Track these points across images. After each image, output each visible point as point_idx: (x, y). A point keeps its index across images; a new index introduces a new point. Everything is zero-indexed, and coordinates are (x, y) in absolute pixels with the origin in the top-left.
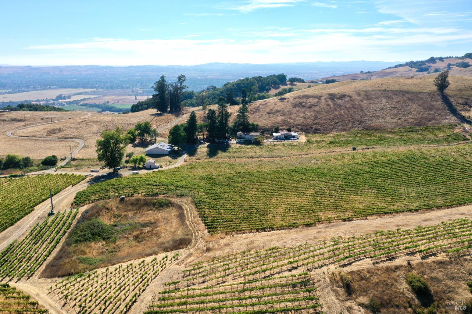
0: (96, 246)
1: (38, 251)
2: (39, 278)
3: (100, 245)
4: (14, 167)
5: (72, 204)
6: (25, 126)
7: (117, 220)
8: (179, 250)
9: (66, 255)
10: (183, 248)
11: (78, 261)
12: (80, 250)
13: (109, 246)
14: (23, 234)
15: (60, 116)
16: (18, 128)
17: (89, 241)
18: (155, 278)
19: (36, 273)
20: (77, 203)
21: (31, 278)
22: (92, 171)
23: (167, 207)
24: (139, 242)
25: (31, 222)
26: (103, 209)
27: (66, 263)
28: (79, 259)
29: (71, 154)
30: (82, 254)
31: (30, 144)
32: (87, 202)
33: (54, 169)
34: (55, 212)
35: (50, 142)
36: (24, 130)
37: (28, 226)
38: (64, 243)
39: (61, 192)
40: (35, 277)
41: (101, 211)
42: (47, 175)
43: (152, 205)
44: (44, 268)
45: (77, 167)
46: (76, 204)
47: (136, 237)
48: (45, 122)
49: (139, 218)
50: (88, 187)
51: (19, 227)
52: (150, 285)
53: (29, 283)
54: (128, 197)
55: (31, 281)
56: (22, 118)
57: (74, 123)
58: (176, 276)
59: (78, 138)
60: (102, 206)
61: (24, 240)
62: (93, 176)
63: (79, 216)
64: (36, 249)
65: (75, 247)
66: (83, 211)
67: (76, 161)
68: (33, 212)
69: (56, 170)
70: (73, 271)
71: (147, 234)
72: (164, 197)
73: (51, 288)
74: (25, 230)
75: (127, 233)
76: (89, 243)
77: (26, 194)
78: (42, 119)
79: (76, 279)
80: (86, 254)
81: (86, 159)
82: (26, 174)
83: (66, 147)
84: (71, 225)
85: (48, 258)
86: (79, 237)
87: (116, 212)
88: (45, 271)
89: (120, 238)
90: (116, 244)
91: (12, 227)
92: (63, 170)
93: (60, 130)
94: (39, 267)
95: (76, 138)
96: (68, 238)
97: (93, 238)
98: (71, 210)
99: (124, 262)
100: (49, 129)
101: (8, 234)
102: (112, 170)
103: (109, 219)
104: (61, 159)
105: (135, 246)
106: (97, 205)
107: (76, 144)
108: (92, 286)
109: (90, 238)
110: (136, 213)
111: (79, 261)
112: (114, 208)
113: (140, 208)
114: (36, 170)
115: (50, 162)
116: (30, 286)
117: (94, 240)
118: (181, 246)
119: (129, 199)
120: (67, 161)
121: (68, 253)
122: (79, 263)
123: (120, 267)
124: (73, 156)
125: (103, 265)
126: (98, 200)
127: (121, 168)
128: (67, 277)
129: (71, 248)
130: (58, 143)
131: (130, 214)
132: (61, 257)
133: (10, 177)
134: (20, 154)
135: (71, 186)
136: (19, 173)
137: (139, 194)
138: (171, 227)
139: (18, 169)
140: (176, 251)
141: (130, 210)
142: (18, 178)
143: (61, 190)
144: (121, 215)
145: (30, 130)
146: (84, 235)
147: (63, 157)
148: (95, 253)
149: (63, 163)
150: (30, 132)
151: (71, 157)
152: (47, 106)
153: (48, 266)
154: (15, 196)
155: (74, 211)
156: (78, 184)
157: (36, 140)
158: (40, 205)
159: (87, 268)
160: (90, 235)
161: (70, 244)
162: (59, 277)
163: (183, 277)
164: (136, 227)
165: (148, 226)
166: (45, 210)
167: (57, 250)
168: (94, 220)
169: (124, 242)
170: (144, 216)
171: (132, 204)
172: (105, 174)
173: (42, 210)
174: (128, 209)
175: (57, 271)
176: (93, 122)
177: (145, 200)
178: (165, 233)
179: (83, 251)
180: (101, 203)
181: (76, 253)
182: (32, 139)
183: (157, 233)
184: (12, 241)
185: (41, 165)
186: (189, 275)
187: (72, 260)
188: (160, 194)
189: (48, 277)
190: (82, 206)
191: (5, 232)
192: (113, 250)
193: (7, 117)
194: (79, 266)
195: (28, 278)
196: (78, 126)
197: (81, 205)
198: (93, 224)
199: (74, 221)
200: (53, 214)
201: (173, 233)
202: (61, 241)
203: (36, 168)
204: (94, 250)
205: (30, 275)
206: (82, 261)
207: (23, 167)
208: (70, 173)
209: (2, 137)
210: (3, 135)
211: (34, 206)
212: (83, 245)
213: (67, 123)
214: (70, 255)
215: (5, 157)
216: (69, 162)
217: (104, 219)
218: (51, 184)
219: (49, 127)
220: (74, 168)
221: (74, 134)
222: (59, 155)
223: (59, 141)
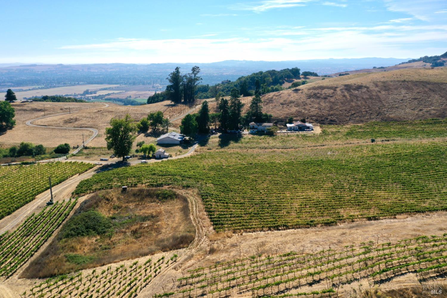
0: (89, 241)
1: (27, 245)
2: (19, 278)
3: (94, 241)
4: (26, 155)
5: (73, 194)
6: (44, 115)
7: (117, 212)
8: (179, 250)
9: (53, 252)
10: (183, 248)
11: (65, 259)
12: (70, 246)
13: (103, 242)
14: (17, 225)
15: (79, 107)
16: (37, 117)
17: (82, 235)
18: (145, 286)
19: (18, 271)
20: (77, 193)
21: (10, 278)
22: (102, 160)
23: (171, 199)
24: (137, 238)
25: (29, 212)
26: (102, 199)
27: (50, 261)
28: (66, 257)
29: (83, 142)
30: (71, 251)
31: (46, 133)
32: (88, 192)
33: (65, 157)
34: (54, 202)
35: (67, 131)
36: (43, 120)
37: (25, 215)
38: (56, 236)
39: (67, 181)
40: (15, 277)
41: (100, 202)
42: (56, 163)
43: (155, 197)
44: (27, 266)
45: (88, 156)
46: (76, 194)
47: (134, 232)
48: (63, 112)
49: (140, 210)
50: (94, 176)
51: (15, 216)
52: (139, 295)
53: (6, 284)
54: (131, 187)
55: (10, 282)
56: (43, 108)
57: (90, 113)
58: (171, 285)
59: (93, 127)
60: (102, 196)
61: (15, 232)
62: (101, 164)
63: (77, 206)
64: (24, 243)
65: (66, 242)
66: (82, 201)
67: (87, 150)
68: (34, 201)
69: (67, 159)
70: (56, 271)
71: (146, 229)
72: (169, 188)
73: (25, 293)
74: (20, 220)
75: (125, 227)
76: (80, 238)
77: (32, 181)
78: (61, 109)
79: (56, 283)
80: (76, 250)
81: (98, 148)
82: (37, 162)
83: (80, 136)
84: (67, 216)
85: (36, 253)
86: (71, 230)
87: (117, 203)
88: (27, 269)
89: (116, 233)
90: (111, 239)
91: (9, 216)
92: (74, 159)
93: (76, 120)
94: (24, 264)
95: (91, 127)
96: (61, 231)
97: (87, 231)
98: (70, 199)
99: (116, 262)
100: (66, 119)
101: (3, 224)
102: (121, 159)
103: (108, 211)
104: (74, 148)
105: (131, 243)
106: (97, 195)
107: (90, 133)
108: (70, 294)
109: (83, 232)
110: (138, 205)
111: (66, 259)
112: (115, 199)
113: (142, 199)
114: (48, 157)
115: (63, 150)
116: (6, 289)
117: (88, 234)
118: (181, 245)
119: (132, 189)
120: (79, 149)
121: (55, 250)
122: (66, 262)
123: (108, 269)
124: (85, 145)
125: (92, 265)
126: (100, 189)
127: (131, 157)
128: (48, 279)
129: (61, 244)
130: (73, 132)
131: (132, 206)
132: (47, 254)
133: (20, 164)
134: (34, 142)
135: (78, 174)
136: (30, 160)
137: (142, 184)
138: (173, 222)
139: (30, 157)
140: (176, 250)
141: (131, 202)
142: (28, 166)
143: (67, 178)
144: (122, 207)
145: (49, 119)
146: (77, 228)
147: (76, 146)
148: (86, 250)
149: (75, 152)
150: (48, 122)
151: (84, 146)
152: (70, 99)
153: (32, 264)
154: (20, 183)
155: (73, 200)
156: (85, 173)
157: (52, 129)
158: (43, 193)
159: (72, 269)
160: (84, 229)
161: (61, 239)
162: (40, 278)
163: (179, 287)
164: (135, 220)
165: (149, 220)
166: (47, 198)
167: (47, 244)
168: (91, 212)
169: (120, 238)
170: (146, 208)
171: (134, 195)
172: (114, 163)
173: (42, 199)
174: (130, 200)
175: (39, 271)
176: (109, 112)
177: (148, 191)
178: (166, 228)
179: (72, 247)
180: (101, 194)
181: (65, 249)
182: (49, 128)
183: (158, 228)
184: (4, 233)
185: (54, 153)
186: (186, 285)
187: (58, 258)
188: (165, 185)
189: (28, 278)
190: (83, 196)
192: (107, 247)
193: (28, 107)
194: (64, 265)
195: (8, 278)
196: (94, 116)
197: (82, 194)
198: (88, 217)
199: (72, 212)
200: (52, 203)
201: (175, 229)
202: (53, 234)
203: (48, 156)
204: (86, 246)
205: (11, 273)
206: (70, 259)
207: (35, 155)
208: (79, 161)
209: (21, 125)
210: (23, 124)
211: (36, 195)
212: (74, 239)
213: (83, 113)
214: (58, 252)
215: (19, 145)
216: (81, 150)
217: (103, 210)
218: (58, 172)
219: (67, 116)
220: (84, 157)
221: (89, 123)
222: (71, 143)
223: (74, 130)
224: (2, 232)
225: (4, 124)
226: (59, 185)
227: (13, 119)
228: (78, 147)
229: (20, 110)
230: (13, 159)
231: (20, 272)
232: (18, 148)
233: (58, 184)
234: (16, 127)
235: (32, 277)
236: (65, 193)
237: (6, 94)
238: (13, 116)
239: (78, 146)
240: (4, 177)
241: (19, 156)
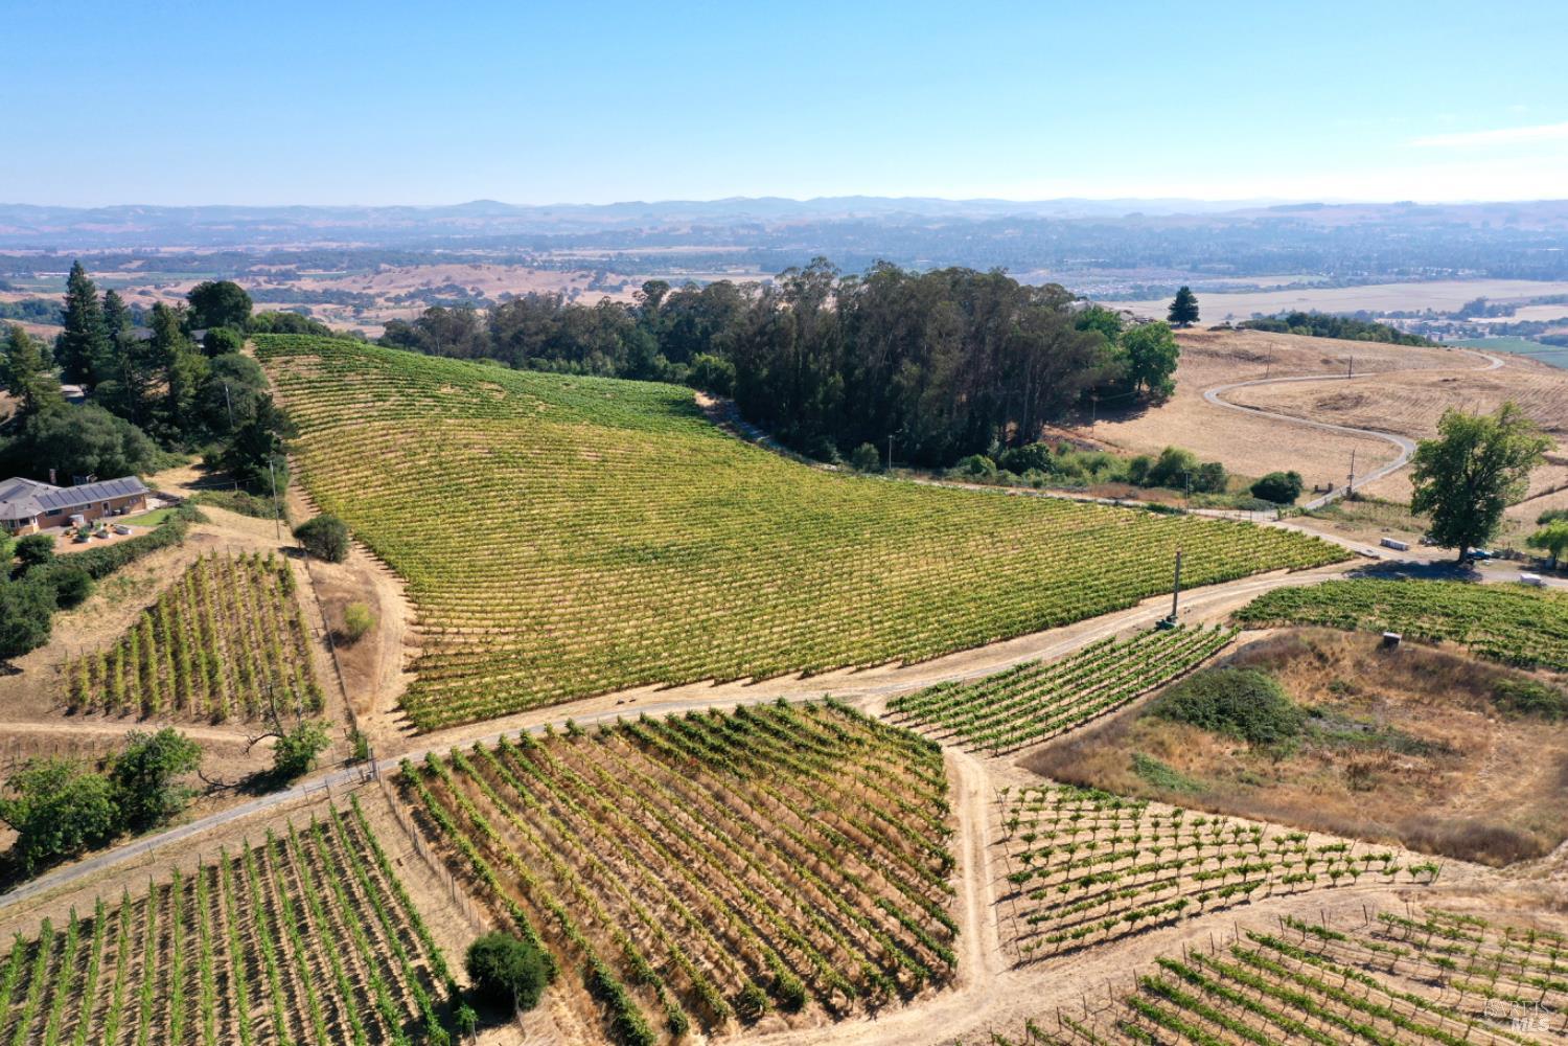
0: (1215, 748)
2: (1017, 765)
3: (1228, 752)
4: (1172, 486)
5: (1234, 615)
6: (1266, 376)
7: (1335, 701)
8: (1463, 865)
9: (1110, 737)
10: (1483, 862)
11: (1129, 763)
12: (1157, 739)
13: (1252, 763)
14: (1067, 654)
15: (1388, 358)
16: (1243, 379)
17: (1202, 725)
18: (1283, 895)
19: (1022, 751)
20: (1245, 618)
21: (1000, 757)
22: (1386, 544)
23: (1543, 717)
24: (1355, 788)
25: (1106, 633)
26: (1305, 652)
27: (1094, 755)
28: (1134, 757)
29: (1351, 477)
30: (1154, 751)
31: (1253, 430)
32: (1278, 622)
33: (1274, 514)
34: (1178, 623)
35: (1314, 434)
36: (1257, 390)
38: (1137, 708)
39: (1244, 580)
40: (1011, 760)
41: (1295, 657)
42: (1241, 525)
43: (1488, 694)
44: (1044, 748)
45: (1348, 523)
46: (1242, 618)
47: (1357, 772)
48: (1329, 372)
49: (1415, 718)
50: (1332, 583)
51: (1073, 633)
52: (1254, 904)
53: (987, 765)
54: (1419, 641)
55: (994, 764)
56: (1268, 353)
57: (1412, 384)
58: (1354, 922)
59: (1406, 435)
60: (1310, 644)
61: (1054, 667)
62: (1377, 558)
63: (1229, 652)
65: (1151, 725)
66: (1248, 642)
67: (1357, 504)
68: (1132, 610)
69: (1280, 518)
70: (1094, 779)
71: (1400, 777)
72: (1557, 680)
73: (1006, 791)
74: (1077, 645)
75: (1338, 749)
76: (1193, 731)
77: (1152, 559)
78: (1326, 362)
79: (1081, 800)
80: (1169, 755)
81: (1394, 505)
82: (1191, 511)
84: (1193, 668)
85: (1077, 729)
86: (1177, 702)
87: (1348, 676)
88: (1040, 755)
89: (1303, 754)
90: (1277, 765)
91: (1060, 630)
92: (1301, 523)
93: (1359, 401)
95: (1401, 433)
96: (1157, 698)
97: (1219, 721)
98: (1219, 629)
99: (1248, 818)
100: (1325, 395)
101: (1038, 643)
102: (1454, 554)
103: (1311, 690)
104: (1317, 490)
105: (1330, 794)
106: (1296, 636)
107: (1388, 453)
109: (1207, 718)
110: (1417, 701)
111: (1133, 764)
112: (1347, 663)
113: (1439, 690)
114: (1225, 504)
115: (1277, 492)
116: (981, 773)
117: (1218, 729)
118: (1479, 855)
119: (1414, 651)
120: (1330, 497)
121: (1118, 734)
122: (1129, 769)
123: (1216, 823)
124: (1354, 489)
125: (1183, 800)
126: (1315, 623)
127: (1496, 556)
128: (1068, 787)
129: (1138, 726)
130: (1334, 439)
131: (1393, 698)
132: (1097, 737)
133: (1144, 508)
134: (1199, 452)
135: (1287, 570)
136: (1172, 499)
137: (1462, 642)
138: (1505, 786)
139: (1178, 494)
140: (1450, 860)
141: (1398, 686)
142: (1161, 516)
143: (1247, 574)
144: (1360, 691)
145: (1277, 390)
146: (1195, 703)
147: (1324, 485)
148: (1195, 766)
150: (1270, 396)
151: (1349, 489)
152: (1376, 328)
154: (1123, 556)
155: (1224, 632)
156: (1311, 570)
157: (1275, 422)
160: (1212, 711)
161: (1145, 716)
162: (1051, 778)
163: (1375, 935)
164: (1381, 742)
165: (1426, 754)
166: (1162, 612)
167: (1110, 718)
168: (1255, 675)
169: (1305, 770)
170: (1437, 720)
171: (1416, 668)
172: (1424, 562)
173: (1153, 610)
174: (1397, 679)
175: (1061, 765)
176: (1483, 388)
177: (1468, 668)
178: (1469, 797)
179: (1162, 744)
180: (1306, 635)
181: (1142, 741)
182: (1265, 417)
183: (1441, 787)
184: (1032, 662)
185: (1251, 494)
186: (1403, 940)
187: (1116, 753)
188: (1547, 666)
189: (1035, 771)
190: (1258, 628)
191: (1038, 635)
192: (1258, 778)
193: (1225, 344)
194: (1120, 774)
195: (995, 756)
196: (1423, 396)
197: (1259, 624)
198: (1241, 684)
199: (1208, 661)
200: (1171, 627)
201: (1497, 806)
202: (1136, 701)
203: (1227, 499)
204: (1200, 755)
205: (1005, 749)
206: (1139, 766)
207: (1195, 491)
208: (1310, 533)
209: (1190, 399)
210: (1196, 393)
211: (1143, 596)
212: (1176, 727)
213: (1389, 381)
214: (1122, 740)
215: (1159, 454)
216: (1336, 501)
217: (1294, 683)
218: (1231, 550)
219: (1332, 386)
220: (1333, 524)
221: (1396, 419)
222: (1310, 474)
223: (1342, 434)
224: (1029, 658)
225: (1145, 388)
226: (1219, 586)
227: (1172, 376)
228: (1330, 489)
229: (1199, 352)
230: (1135, 490)
231: (1025, 753)
232: (1153, 463)
233: (1215, 583)
234: (1174, 401)
235: (1041, 772)
236: (1216, 611)
237: (1172, 300)
238: (1173, 369)
239: (1330, 486)
240: (1091, 533)
241: (1151, 485)
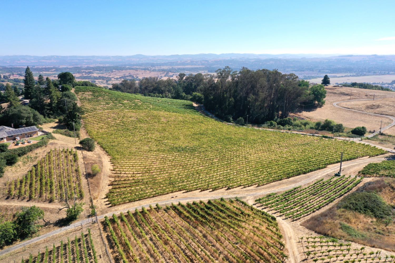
0: (365, 220)
1: (312, 202)
2: (301, 225)
3: (369, 221)
4: (328, 130)
5: (359, 172)
6: (350, 99)
9: (330, 216)
11: (339, 226)
12: (346, 217)
13: (378, 226)
14: (309, 184)
15: (384, 95)
16: (343, 100)
17: (360, 212)
19: (301, 219)
20: (364, 173)
21: (295, 221)
25: (319, 177)
26: (387, 186)
27: (327, 223)
28: (341, 224)
29: (380, 128)
30: (346, 221)
31: (348, 115)
32: (375, 175)
33: (360, 139)
34: (342, 174)
35: (366, 115)
36: (348, 103)
37: (316, 178)
38: (336, 204)
39: (356, 160)
40: (298, 223)
41: (384, 188)
42: (351, 142)
44: (309, 218)
45: (382, 142)
46: (362, 174)
48: (367, 98)
50: (383, 162)
51: (309, 177)
53: (291, 225)
55: (293, 225)
56: (350, 93)
60: (388, 183)
61: (306, 188)
63: (361, 185)
64: (310, 200)
65: (343, 212)
66: (366, 182)
67: (383, 136)
68: (325, 169)
69: (361, 140)
70: (329, 232)
73: (302, 238)
74: (311, 181)
76: (357, 214)
77: (327, 153)
78: (366, 95)
79: (328, 242)
80: (351, 222)
82: (335, 138)
83: (379, 122)
84: (350, 190)
85: (317, 211)
86: (350, 204)
88: (308, 221)
90: (387, 227)
91: (304, 175)
92: (368, 142)
93: (378, 106)
94: (306, 216)
95: (392, 116)
96: (341, 201)
97: (365, 210)
98: (356, 177)
99: (387, 250)
100: (368, 105)
101: (299, 180)
103: (391, 199)
104: (370, 132)
106: (383, 181)
107: (389, 121)
108: (337, 257)
109: (361, 209)
111: (341, 226)
114: (344, 136)
115: (359, 132)
116: (290, 228)
117: (365, 213)
120: (375, 134)
121: (333, 215)
122: (340, 228)
123: (377, 253)
124: (382, 131)
125: (362, 242)
126: (387, 176)
128: (322, 236)
129: (339, 212)
130: (372, 117)
132: (326, 216)
133: (321, 137)
134: (336, 121)
135: (369, 156)
136: (329, 134)
139: (330, 132)
142: (327, 139)
143: (357, 158)
145: (353, 103)
146: (356, 204)
147: (372, 130)
148: (360, 226)
149: (371, 136)
150: (352, 105)
151: (380, 132)
152: (376, 86)
153: (312, 218)
154: (318, 151)
155: (358, 178)
156: (376, 157)
157: (354, 112)
158: (334, 165)
159: (344, 237)
160: (362, 207)
161: (340, 208)
162: (316, 232)
166: (336, 170)
167: (327, 207)
168: (373, 194)
173: (332, 169)
175: (317, 226)
179: (348, 219)
181: (341, 218)
182: (351, 111)
184: (298, 186)
185: (351, 133)
187: (334, 222)
189: (307, 228)
190: (368, 177)
191: (298, 177)
192: (381, 232)
193: (338, 90)
194: (337, 231)
195: (293, 221)
197: (368, 175)
198: (370, 197)
199: (354, 188)
200: (339, 176)
202: (334, 201)
203: (345, 134)
204: (360, 222)
205: (296, 219)
206: (343, 228)
207: (335, 132)
208: (373, 145)
209: (329, 105)
210: (330, 104)
211: (328, 164)
212: (351, 213)
213: (387, 101)
214: (335, 217)
215: (324, 121)
216: (377, 135)
217: (385, 197)
218: (351, 151)
219: (370, 102)
220: (378, 142)
221: (390, 112)
222: (368, 127)
223: (374, 116)
224: (297, 185)
225: (316, 102)
226: (349, 161)
227: (324, 99)
228: (374, 132)
229: (331, 93)
230: (317, 131)
231: (303, 220)
232: (322, 124)
233: (348, 160)
234: (325, 106)
235: (310, 228)
236: (352, 170)
237: (323, 78)
238: (325, 97)
239: (374, 131)
240: (307, 144)
241: (322, 130)
